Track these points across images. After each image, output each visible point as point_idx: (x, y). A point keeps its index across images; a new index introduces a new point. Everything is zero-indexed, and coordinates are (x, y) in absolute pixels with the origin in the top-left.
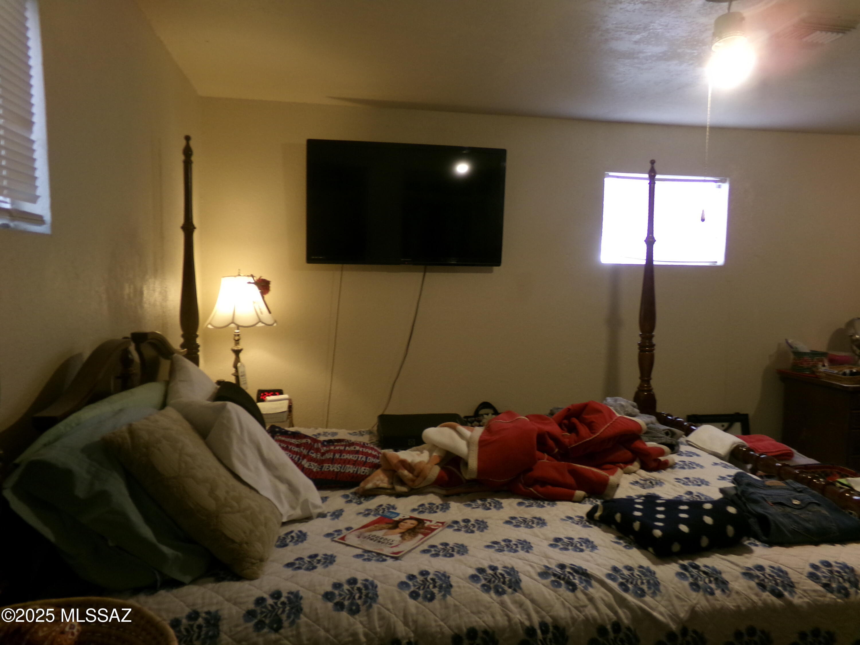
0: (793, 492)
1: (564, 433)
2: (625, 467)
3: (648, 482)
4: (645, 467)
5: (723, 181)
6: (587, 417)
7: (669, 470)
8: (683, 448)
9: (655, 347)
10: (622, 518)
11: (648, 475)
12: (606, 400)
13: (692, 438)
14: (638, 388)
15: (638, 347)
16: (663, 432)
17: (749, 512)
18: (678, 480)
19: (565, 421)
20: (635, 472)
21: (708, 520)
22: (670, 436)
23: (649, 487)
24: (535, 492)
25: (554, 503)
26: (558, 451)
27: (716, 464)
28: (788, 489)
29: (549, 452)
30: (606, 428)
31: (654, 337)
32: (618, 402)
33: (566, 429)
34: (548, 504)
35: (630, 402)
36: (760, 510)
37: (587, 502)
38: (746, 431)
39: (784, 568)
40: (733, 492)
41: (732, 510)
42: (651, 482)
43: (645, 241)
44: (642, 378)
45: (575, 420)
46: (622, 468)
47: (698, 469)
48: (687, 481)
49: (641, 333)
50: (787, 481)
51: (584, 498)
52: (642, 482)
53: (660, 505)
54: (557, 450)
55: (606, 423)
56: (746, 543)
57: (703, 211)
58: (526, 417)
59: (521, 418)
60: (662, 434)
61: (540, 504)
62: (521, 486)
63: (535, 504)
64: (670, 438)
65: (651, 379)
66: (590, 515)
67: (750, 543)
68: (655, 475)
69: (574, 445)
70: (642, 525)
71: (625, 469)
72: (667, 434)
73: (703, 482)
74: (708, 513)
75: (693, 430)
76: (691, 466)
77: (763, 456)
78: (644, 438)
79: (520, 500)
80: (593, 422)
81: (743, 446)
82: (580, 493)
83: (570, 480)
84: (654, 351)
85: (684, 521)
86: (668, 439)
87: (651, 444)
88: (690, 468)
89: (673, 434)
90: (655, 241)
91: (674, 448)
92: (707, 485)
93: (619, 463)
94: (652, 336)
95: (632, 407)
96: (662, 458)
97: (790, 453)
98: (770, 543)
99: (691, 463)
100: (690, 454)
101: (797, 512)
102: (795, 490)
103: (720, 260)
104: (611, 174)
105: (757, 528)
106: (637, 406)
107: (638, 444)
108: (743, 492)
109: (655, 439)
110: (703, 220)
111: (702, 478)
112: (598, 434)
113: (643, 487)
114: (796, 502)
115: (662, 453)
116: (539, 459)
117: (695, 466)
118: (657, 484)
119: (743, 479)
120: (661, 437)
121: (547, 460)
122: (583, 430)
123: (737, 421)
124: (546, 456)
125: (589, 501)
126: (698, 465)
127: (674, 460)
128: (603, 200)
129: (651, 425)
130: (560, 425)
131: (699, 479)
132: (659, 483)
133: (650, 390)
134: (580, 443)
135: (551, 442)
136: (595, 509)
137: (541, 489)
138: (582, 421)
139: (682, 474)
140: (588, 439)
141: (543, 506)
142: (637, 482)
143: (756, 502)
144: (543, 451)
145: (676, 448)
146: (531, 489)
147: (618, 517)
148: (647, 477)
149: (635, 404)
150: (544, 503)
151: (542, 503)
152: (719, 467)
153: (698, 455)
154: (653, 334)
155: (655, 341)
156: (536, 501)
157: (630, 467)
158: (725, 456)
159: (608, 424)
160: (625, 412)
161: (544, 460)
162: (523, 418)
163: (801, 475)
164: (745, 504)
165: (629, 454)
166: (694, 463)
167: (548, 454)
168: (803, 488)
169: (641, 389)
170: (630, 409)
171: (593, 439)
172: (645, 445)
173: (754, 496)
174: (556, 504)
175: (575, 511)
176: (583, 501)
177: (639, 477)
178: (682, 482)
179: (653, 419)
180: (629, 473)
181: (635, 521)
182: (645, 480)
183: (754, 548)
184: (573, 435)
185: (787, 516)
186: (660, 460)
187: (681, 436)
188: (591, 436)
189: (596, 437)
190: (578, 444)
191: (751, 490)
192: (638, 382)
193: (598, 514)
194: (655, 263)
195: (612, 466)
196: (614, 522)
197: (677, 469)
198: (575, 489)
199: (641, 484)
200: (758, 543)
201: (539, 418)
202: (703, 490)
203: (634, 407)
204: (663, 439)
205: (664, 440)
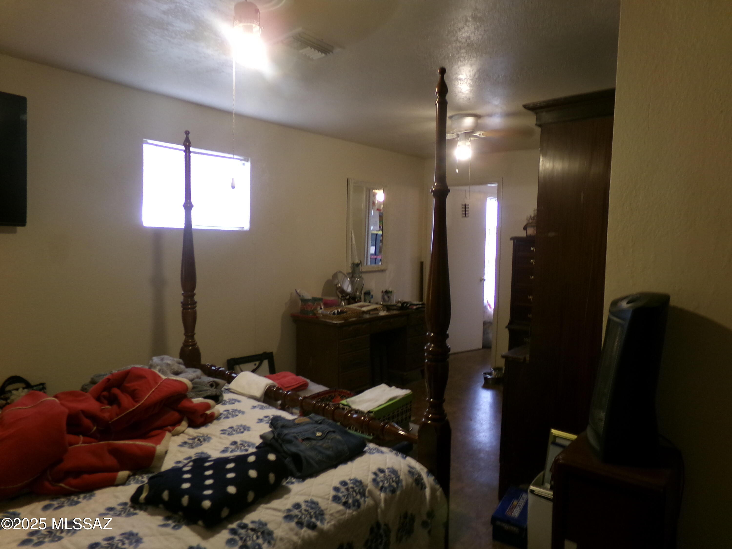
0: (316, 425)
1: (103, 406)
2: (173, 429)
3: (196, 440)
4: (193, 425)
5: (247, 160)
6: (129, 385)
7: (215, 422)
8: (227, 396)
9: (197, 304)
10: (170, 495)
11: (196, 433)
12: (152, 360)
13: (233, 385)
14: (184, 344)
15: (181, 305)
16: (208, 385)
17: (285, 452)
18: (224, 432)
19: (105, 393)
20: (183, 432)
21: (253, 473)
22: (214, 387)
23: (198, 445)
24: (67, 487)
25: (91, 493)
26: (97, 429)
27: (254, 407)
28: (312, 423)
29: (86, 433)
30: (151, 394)
31: (196, 295)
32: (165, 361)
33: (106, 402)
34: (85, 498)
35: (175, 359)
36: (293, 449)
37: (132, 482)
38: (272, 371)
39: (315, 499)
40: (271, 436)
41: (272, 457)
42: (199, 440)
43: (184, 206)
44: (186, 334)
45: (116, 391)
46: (170, 431)
47: (240, 415)
48: (231, 431)
49: (183, 292)
50: (310, 415)
51: (129, 477)
52: (190, 441)
53: (208, 468)
54: (95, 428)
55: (151, 389)
56: (284, 484)
57: (233, 179)
58: (56, 397)
59: (46, 400)
60: (207, 387)
61: (73, 500)
62: (47, 484)
63: (67, 503)
64: (215, 390)
65: (194, 334)
66: (135, 499)
67: (288, 483)
68: (203, 430)
69: (115, 419)
70: (190, 500)
71: (173, 432)
72: (212, 386)
73: (245, 428)
74: (253, 466)
75: (234, 378)
76: (234, 413)
77: (289, 393)
78: (190, 394)
79: (47, 502)
80: (135, 390)
81: (274, 386)
82: (123, 474)
83: (111, 461)
84: (196, 308)
85: (231, 482)
86: (212, 391)
87: (198, 400)
88: (233, 416)
89: (217, 385)
90: (193, 206)
91: (217, 399)
92: (248, 430)
93: (167, 426)
94: (194, 294)
95: (178, 365)
96: (208, 412)
97: (305, 384)
98: (303, 478)
99: (234, 411)
100: (232, 402)
101: (320, 443)
102: (316, 422)
103: (247, 227)
104: (149, 141)
105: (292, 466)
106: (183, 362)
107: (185, 403)
108: (279, 435)
109: (201, 393)
110: (233, 187)
111: (244, 424)
112: (143, 401)
113: (192, 446)
114: (319, 434)
115: (209, 407)
116: (71, 444)
117: (237, 413)
118: (204, 440)
119: (278, 422)
120: (207, 390)
121: (84, 443)
122: (125, 400)
123: (265, 359)
124: (81, 437)
125: (134, 479)
126: (240, 412)
127: (218, 411)
128: (143, 165)
129: (197, 380)
130: (98, 399)
131: (241, 426)
132: (206, 439)
133: (194, 344)
134: (123, 414)
135: (87, 422)
136: (139, 491)
137: (73, 481)
138: (124, 390)
139: (226, 424)
140: (131, 410)
141: (77, 503)
142: (185, 443)
143: (289, 442)
144: (77, 434)
145: (220, 398)
146: (62, 485)
147: (166, 495)
148: (195, 435)
149: (181, 361)
150: (79, 498)
151: (76, 499)
152: (257, 410)
153: (239, 401)
154: (195, 292)
155: (196, 298)
156: (68, 498)
157: (179, 428)
158: (261, 398)
159: (153, 390)
160: (171, 371)
161: (78, 443)
162: (50, 400)
163: (317, 404)
164: (281, 446)
165: (176, 415)
166: (236, 410)
167: (84, 435)
168: (322, 419)
169: (186, 345)
170: (176, 367)
171: (137, 408)
172: (192, 402)
173: (288, 437)
174: (93, 495)
175: (117, 497)
176: (128, 482)
177: (187, 437)
178: (227, 433)
179: (199, 372)
180: (177, 434)
181: (183, 496)
182: (194, 439)
183: (291, 486)
184: (115, 407)
185: (313, 448)
186: (207, 414)
187: (224, 385)
188: (134, 406)
189: (140, 406)
190: (120, 417)
191: (286, 431)
192: (183, 338)
193: (143, 496)
194: (193, 227)
195: (159, 431)
196: (162, 501)
197: (222, 420)
198: (118, 471)
199: (189, 444)
200: (294, 480)
201: (72, 395)
202: (245, 437)
203: (180, 363)
204: (208, 391)
205: (209, 393)
